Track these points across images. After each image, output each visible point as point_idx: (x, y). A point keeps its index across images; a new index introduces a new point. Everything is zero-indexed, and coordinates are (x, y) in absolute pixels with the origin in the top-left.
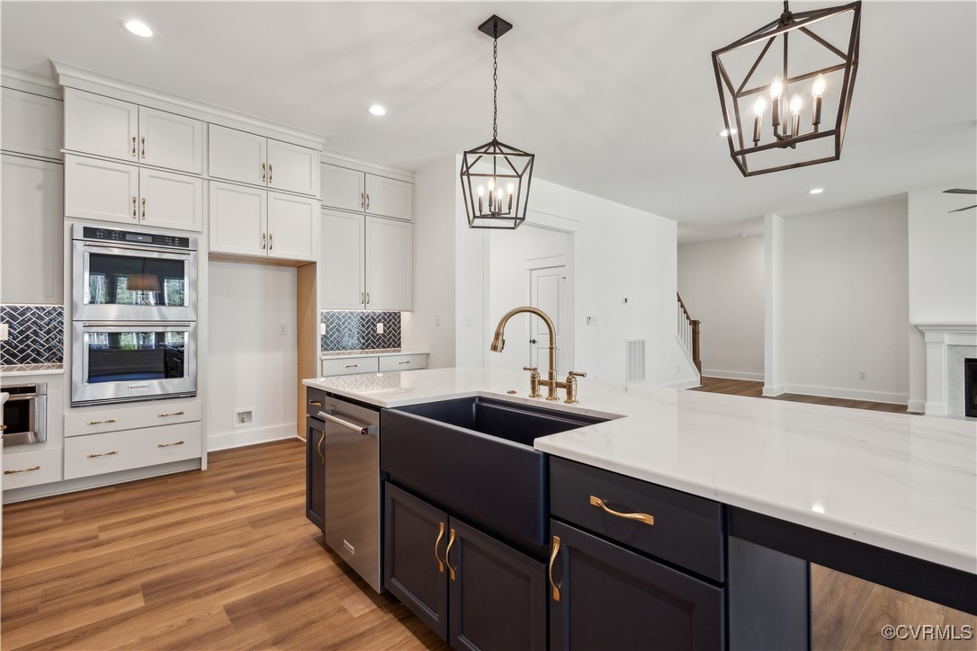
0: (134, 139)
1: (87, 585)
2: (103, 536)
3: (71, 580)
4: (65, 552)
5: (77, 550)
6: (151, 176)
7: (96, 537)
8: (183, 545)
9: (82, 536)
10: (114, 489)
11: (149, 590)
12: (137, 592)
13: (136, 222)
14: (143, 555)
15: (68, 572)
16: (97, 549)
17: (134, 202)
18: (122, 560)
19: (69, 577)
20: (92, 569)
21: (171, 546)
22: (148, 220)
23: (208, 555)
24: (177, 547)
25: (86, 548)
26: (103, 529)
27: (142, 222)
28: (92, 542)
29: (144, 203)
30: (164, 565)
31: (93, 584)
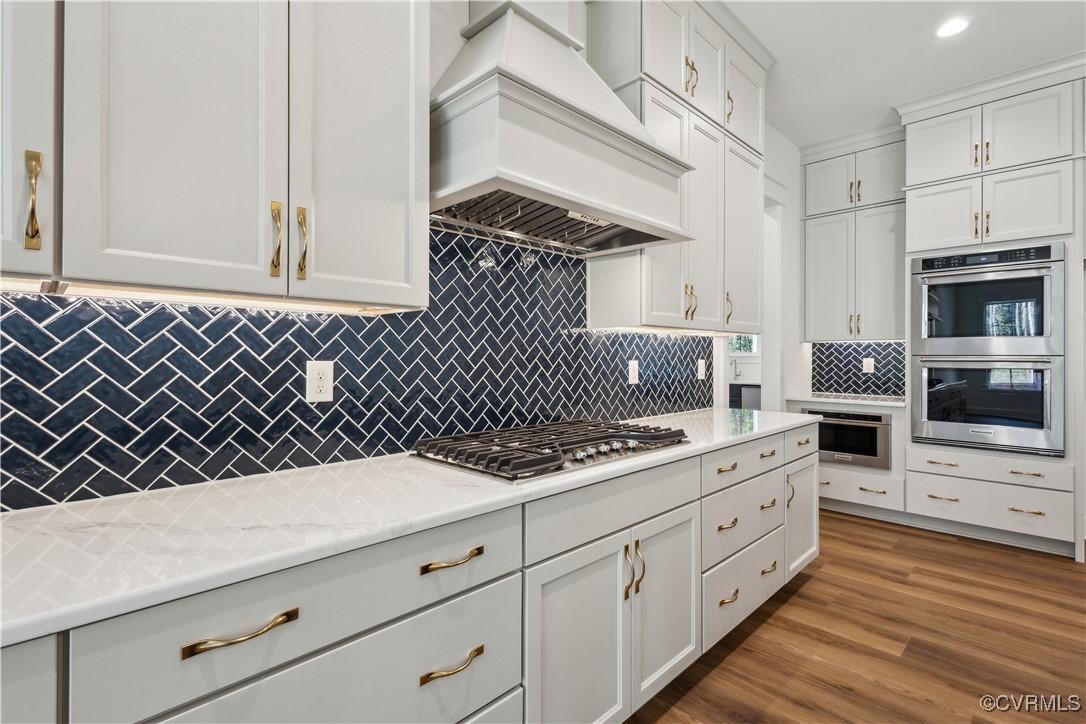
0: (976, 146)
1: (871, 610)
2: (913, 577)
3: (863, 598)
4: (875, 574)
5: (884, 577)
6: (997, 183)
7: (906, 575)
8: (981, 628)
9: (896, 568)
10: (955, 540)
11: (914, 647)
12: (903, 641)
13: (979, 241)
14: (933, 613)
15: (866, 591)
16: (901, 585)
17: (976, 218)
18: (912, 607)
19: (864, 595)
20: (884, 599)
21: (968, 622)
22: (994, 236)
23: (1001, 655)
24: (974, 626)
25: (892, 580)
26: (918, 571)
27: (986, 240)
28: (900, 578)
29: (988, 216)
30: (945, 635)
31: (875, 612)
